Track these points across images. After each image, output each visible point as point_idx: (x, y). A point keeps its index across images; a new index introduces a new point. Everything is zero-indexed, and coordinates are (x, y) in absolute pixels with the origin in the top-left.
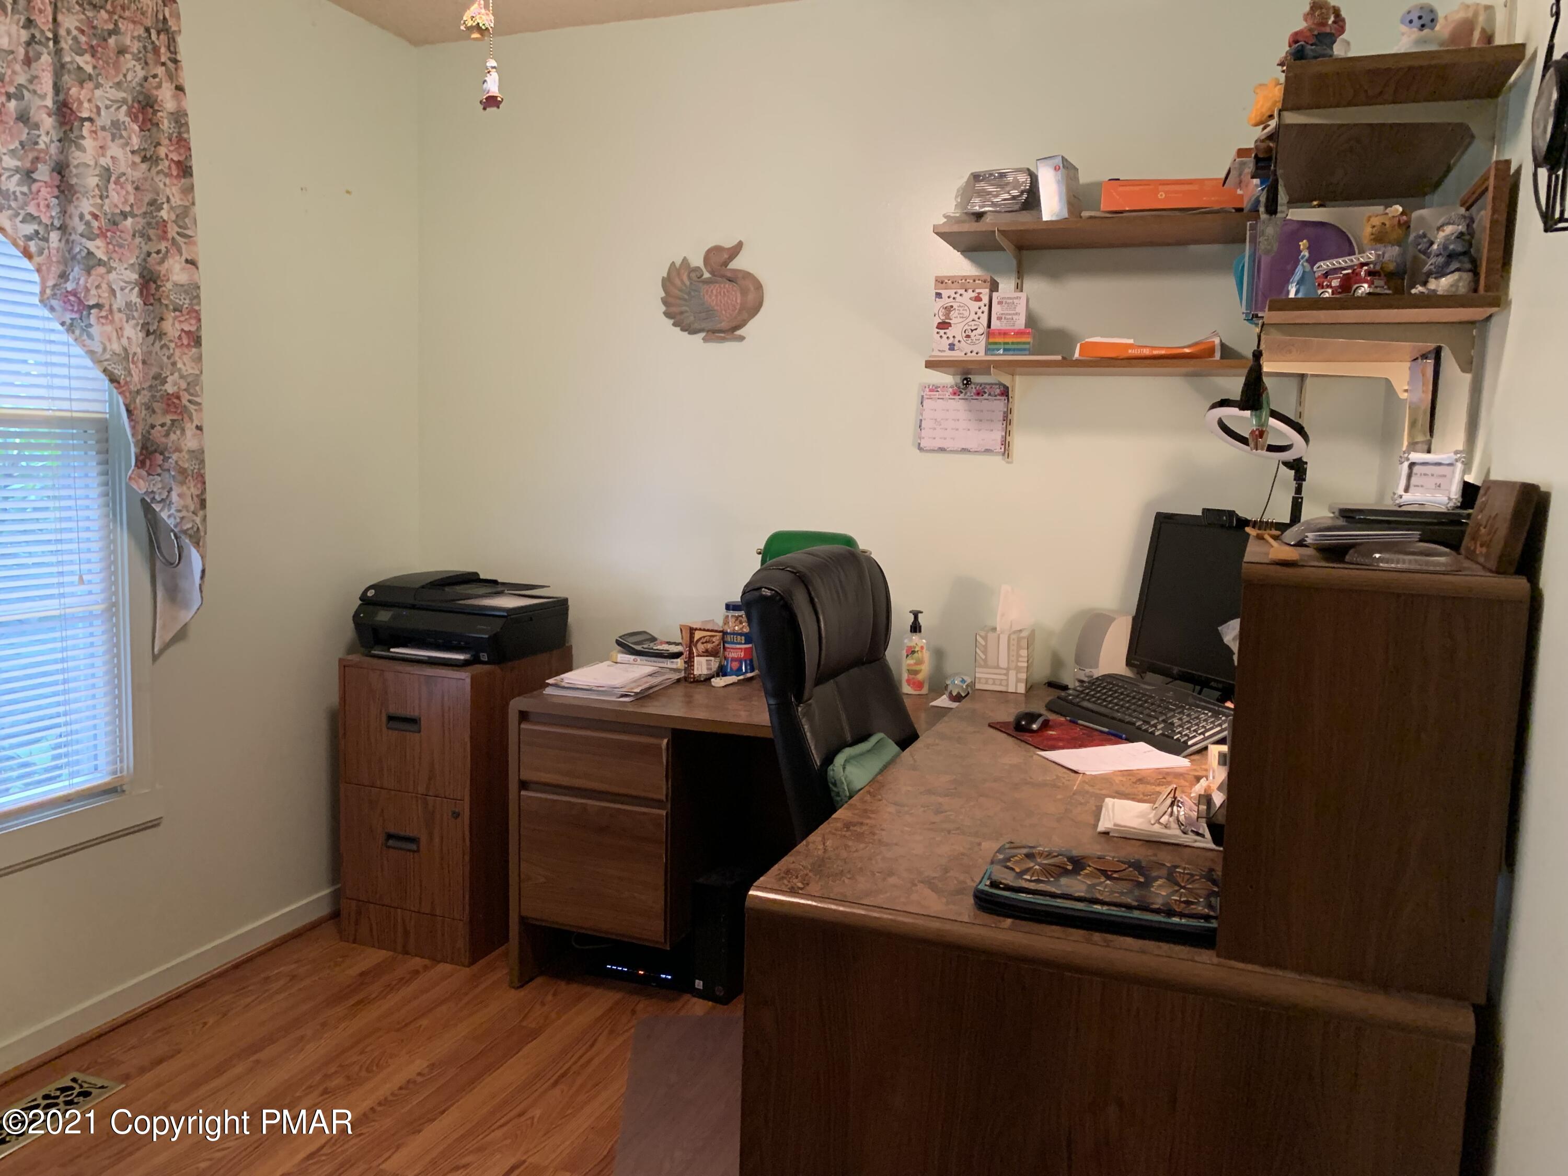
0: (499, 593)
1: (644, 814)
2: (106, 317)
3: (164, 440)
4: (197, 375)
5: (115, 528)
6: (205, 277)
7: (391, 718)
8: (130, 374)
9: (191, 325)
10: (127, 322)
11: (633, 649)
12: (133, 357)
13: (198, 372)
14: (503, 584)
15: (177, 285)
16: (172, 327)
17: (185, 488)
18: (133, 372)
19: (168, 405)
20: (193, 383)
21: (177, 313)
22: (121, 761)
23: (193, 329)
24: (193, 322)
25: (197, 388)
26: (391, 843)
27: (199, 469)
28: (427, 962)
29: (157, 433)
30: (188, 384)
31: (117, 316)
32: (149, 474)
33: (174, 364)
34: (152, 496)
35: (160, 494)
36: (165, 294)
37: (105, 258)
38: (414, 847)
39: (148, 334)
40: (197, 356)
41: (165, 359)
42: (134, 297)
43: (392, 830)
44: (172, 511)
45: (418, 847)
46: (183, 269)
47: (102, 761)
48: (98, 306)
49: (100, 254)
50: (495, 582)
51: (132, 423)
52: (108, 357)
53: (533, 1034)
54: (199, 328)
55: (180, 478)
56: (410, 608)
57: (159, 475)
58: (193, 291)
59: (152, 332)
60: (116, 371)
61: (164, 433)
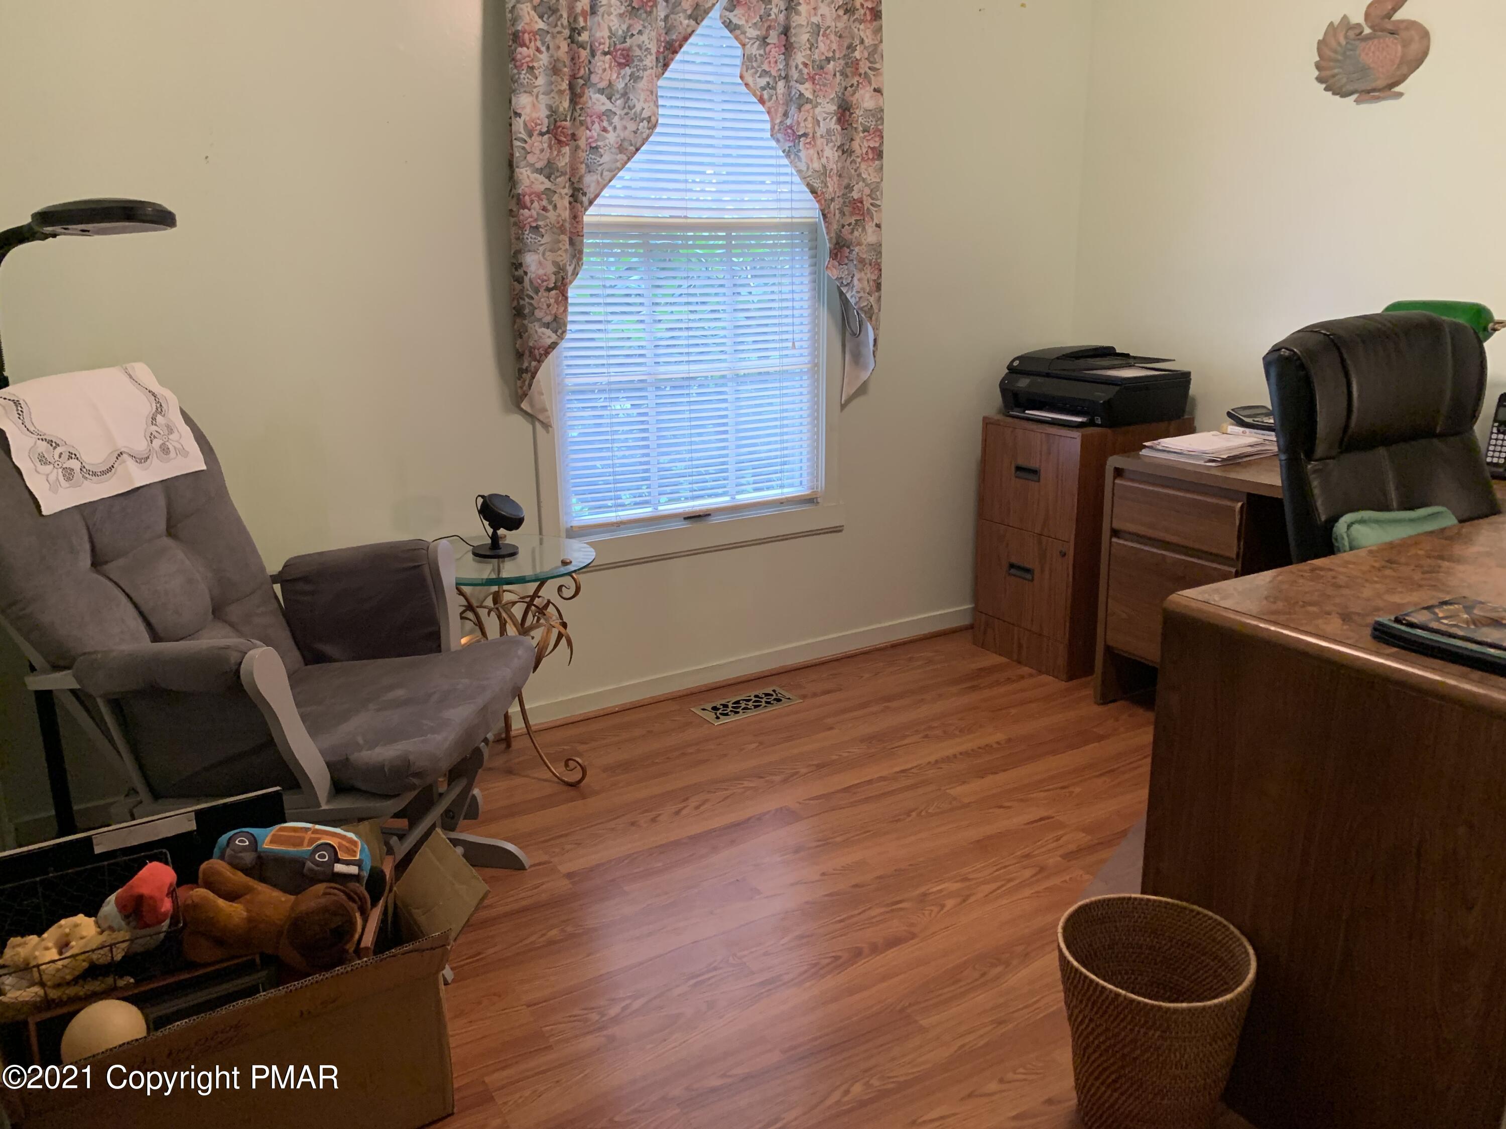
0: (1130, 366)
1: (1215, 569)
2: (810, 143)
3: (850, 237)
4: (878, 183)
5: (819, 305)
6: (888, 102)
7: (1019, 468)
8: (827, 187)
9: (875, 141)
10: (827, 145)
11: (1243, 421)
12: (830, 172)
13: (879, 180)
14: (1135, 358)
15: (867, 110)
16: (861, 145)
17: (863, 274)
18: (829, 184)
19: (854, 209)
20: (875, 190)
21: (866, 134)
22: (817, 481)
23: (877, 145)
24: (877, 139)
25: (878, 193)
26: (1013, 571)
27: (876, 259)
28: (1034, 672)
29: (846, 231)
30: (871, 191)
31: (820, 141)
32: (840, 264)
33: (859, 175)
34: (841, 281)
35: (846, 279)
36: (855, 119)
37: (811, 97)
38: (1029, 576)
39: (844, 152)
40: (879, 167)
41: (853, 171)
42: (833, 125)
43: (1014, 560)
44: (854, 292)
45: (1033, 577)
46: (871, 97)
47: (806, 479)
48: (805, 135)
49: (808, 94)
50: (1127, 356)
51: (827, 224)
52: (810, 173)
53: (1100, 738)
54: (882, 144)
55: (860, 266)
56: (1044, 376)
57: (846, 264)
58: (878, 114)
59: (845, 151)
60: (815, 185)
61: (850, 231)
